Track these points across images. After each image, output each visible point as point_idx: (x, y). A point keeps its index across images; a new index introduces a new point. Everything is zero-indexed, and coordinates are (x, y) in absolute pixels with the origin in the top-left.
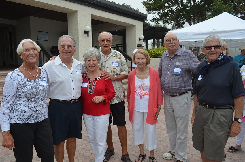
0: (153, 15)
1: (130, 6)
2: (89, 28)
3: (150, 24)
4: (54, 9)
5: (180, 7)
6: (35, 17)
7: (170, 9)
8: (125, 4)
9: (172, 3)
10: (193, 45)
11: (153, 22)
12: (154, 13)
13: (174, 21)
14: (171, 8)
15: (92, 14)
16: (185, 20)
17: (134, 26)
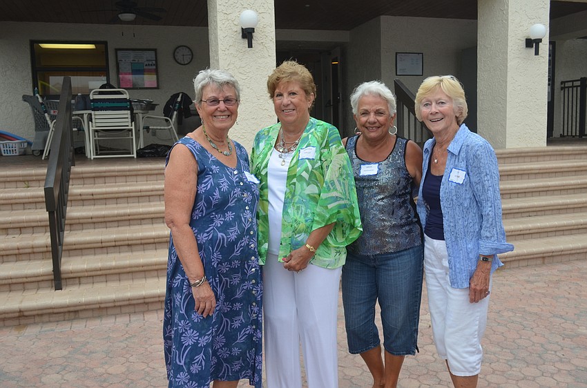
2: (541, 29)
6: (393, 17)
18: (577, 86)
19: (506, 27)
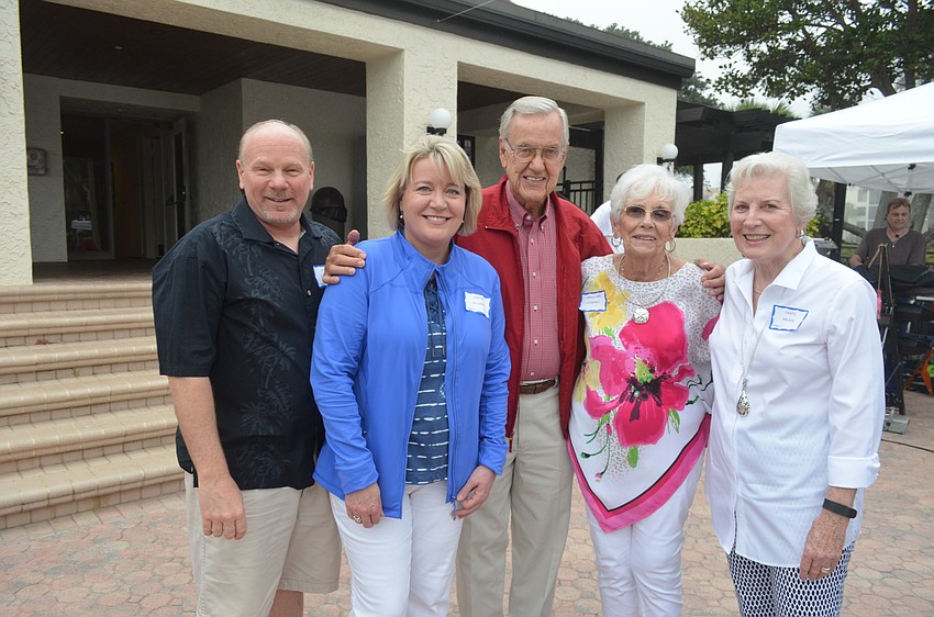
0: (726, 61)
1: (636, 33)
2: (447, 115)
3: (718, 103)
4: (313, 46)
5: (843, 24)
6: (261, 82)
7: (800, 36)
8: (619, 27)
9: (811, 8)
10: (895, 186)
11: (723, 91)
12: (729, 54)
13: (819, 86)
14: (805, 32)
15: (459, 62)
16: (865, 78)
17: (640, 105)
18: (587, 190)
19: (400, 108)
